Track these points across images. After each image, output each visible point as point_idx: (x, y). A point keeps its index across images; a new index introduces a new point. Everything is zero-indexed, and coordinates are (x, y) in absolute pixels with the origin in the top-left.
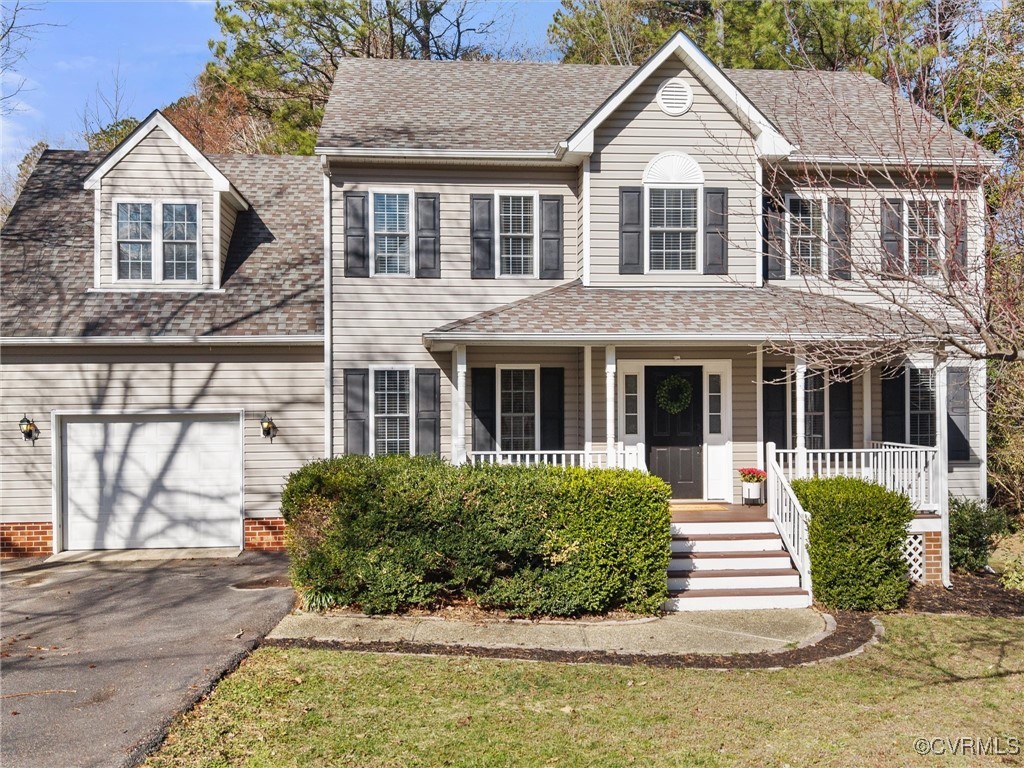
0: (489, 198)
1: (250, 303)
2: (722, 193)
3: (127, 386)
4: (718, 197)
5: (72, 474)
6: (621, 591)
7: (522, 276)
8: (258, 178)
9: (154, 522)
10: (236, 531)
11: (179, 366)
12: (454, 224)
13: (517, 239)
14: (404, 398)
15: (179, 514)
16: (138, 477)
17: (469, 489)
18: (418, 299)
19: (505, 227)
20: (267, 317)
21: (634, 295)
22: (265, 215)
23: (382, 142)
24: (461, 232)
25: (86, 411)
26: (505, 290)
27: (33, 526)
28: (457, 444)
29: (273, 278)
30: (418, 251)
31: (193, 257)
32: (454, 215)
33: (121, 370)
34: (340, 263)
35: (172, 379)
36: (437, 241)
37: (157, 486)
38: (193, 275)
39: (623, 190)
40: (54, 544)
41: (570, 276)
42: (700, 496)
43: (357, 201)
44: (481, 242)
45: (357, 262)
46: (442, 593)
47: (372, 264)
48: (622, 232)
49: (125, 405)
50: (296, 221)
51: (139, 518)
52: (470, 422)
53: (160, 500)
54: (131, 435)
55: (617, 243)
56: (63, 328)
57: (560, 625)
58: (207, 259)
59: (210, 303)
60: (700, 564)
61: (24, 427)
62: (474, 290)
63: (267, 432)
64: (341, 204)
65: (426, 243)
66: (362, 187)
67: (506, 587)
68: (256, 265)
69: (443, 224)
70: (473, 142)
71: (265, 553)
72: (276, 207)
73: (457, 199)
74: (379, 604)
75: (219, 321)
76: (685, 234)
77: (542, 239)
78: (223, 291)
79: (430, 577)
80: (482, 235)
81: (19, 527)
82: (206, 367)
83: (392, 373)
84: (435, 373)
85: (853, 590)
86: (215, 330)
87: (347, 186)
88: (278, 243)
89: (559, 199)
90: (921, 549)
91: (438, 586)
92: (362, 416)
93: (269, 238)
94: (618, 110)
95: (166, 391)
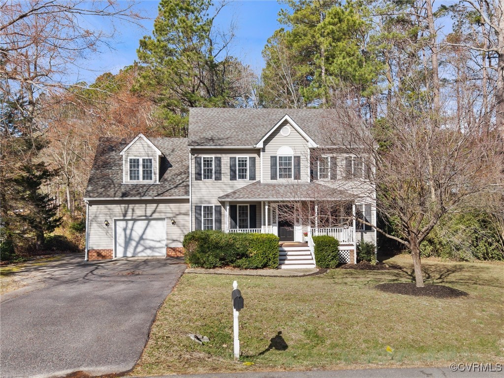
0: (235, 158)
1: (167, 187)
2: (299, 157)
3: (133, 210)
4: (298, 159)
5: (117, 235)
6: (267, 263)
7: (244, 179)
8: (166, 146)
9: (140, 248)
10: (164, 251)
11: (148, 205)
12: (225, 165)
13: (243, 169)
14: (212, 214)
15: (147, 246)
16: (136, 236)
17: (230, 239)
18: (215, 186)
19: (239, 166)
20: (173, 191)
21: (274, 186)
22: (169, 159)
23: (205, 143)
24: (227, 167)
25: (122, 218)
26: (240, 184)
27: (108, 250)
28: (226, 227)
29: (173, 179)
30: (215, 173)
31: (151, 173)
32: (225, 163)
33: (131, 206)
34: (194, 176)
35: (146, 209)
36: (220, 170)
37: (141, 238)
38: (151, 179)
39: (271, 157)
40: (113, 255)
41: (257, 179)
42: (293, 240)
43: (199, 159)
44: (233, 171)
45: (198, 176)
46: (223, 263)
47: (203, 176)
48: (271, 168)
49: (132, 216)
50: (178, 160)
51: (136, 247)
52: (230, 220)
53: (142, 242)
54: (133, 224)
55: (270, 171)
56: (116, 195)
57: (252, 271)
58: (155, 174)
59: (156, 187)
60: (289, 257)
61: (106, 223)
62: (231, 184)
63: (173, 223)
64: (194, 160)
65: (217, 171)
66: (200, 156)
67: (240, 262)
68: (168, 175)
69: (222, 165)
70: (231, 143)
71: (172, 257)
72: (172, 156)
73: (226, 158)
74: (209, 266)
75: (160, 192)
76: (289, 168)
77: (250, 169)
78: (160, 183)
79: (221, 259)
80: (233, 168)
81: (104, 250)
82: (155, 205)
83: (208, 207)
84: (220, 206)
85: (324, 263)
86: (159, 195)
87: (196, 155)
88: (174, 168)
89: (254, 158)
90: (349, 254)
91: (223, 262)
92: (199, 219)
93: (171, 166)
94: (270, 135)
95: (144, 212)
